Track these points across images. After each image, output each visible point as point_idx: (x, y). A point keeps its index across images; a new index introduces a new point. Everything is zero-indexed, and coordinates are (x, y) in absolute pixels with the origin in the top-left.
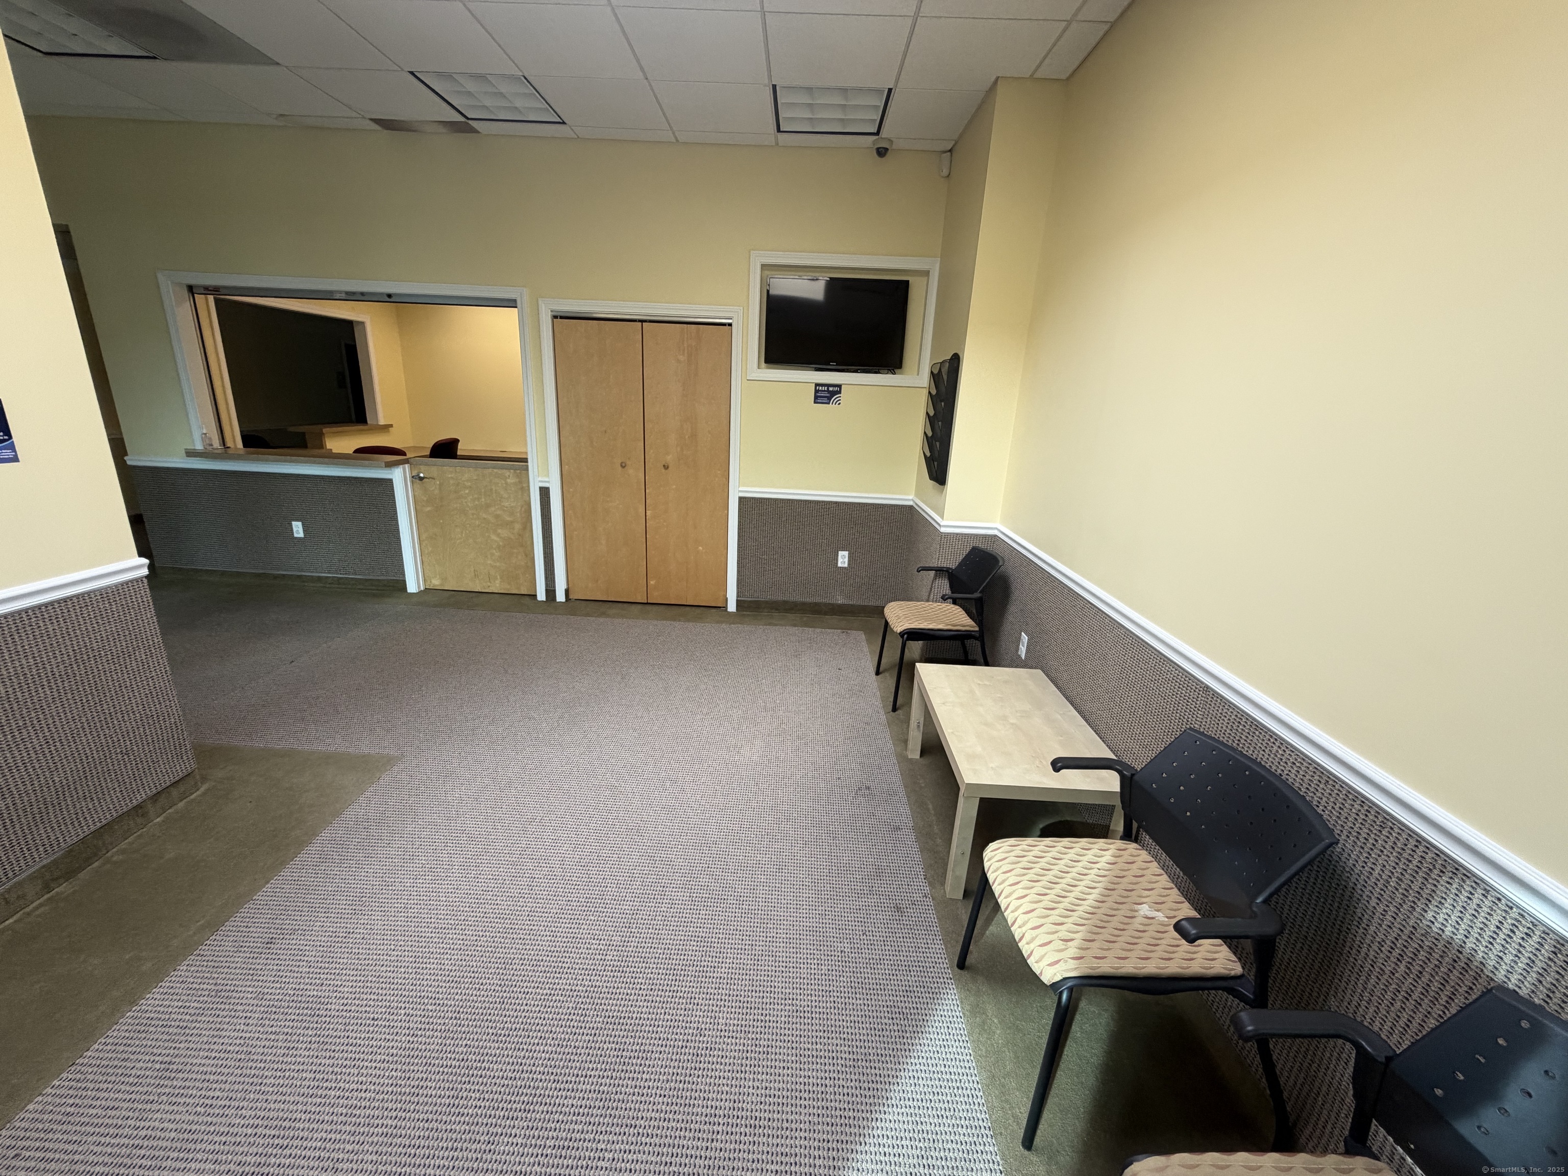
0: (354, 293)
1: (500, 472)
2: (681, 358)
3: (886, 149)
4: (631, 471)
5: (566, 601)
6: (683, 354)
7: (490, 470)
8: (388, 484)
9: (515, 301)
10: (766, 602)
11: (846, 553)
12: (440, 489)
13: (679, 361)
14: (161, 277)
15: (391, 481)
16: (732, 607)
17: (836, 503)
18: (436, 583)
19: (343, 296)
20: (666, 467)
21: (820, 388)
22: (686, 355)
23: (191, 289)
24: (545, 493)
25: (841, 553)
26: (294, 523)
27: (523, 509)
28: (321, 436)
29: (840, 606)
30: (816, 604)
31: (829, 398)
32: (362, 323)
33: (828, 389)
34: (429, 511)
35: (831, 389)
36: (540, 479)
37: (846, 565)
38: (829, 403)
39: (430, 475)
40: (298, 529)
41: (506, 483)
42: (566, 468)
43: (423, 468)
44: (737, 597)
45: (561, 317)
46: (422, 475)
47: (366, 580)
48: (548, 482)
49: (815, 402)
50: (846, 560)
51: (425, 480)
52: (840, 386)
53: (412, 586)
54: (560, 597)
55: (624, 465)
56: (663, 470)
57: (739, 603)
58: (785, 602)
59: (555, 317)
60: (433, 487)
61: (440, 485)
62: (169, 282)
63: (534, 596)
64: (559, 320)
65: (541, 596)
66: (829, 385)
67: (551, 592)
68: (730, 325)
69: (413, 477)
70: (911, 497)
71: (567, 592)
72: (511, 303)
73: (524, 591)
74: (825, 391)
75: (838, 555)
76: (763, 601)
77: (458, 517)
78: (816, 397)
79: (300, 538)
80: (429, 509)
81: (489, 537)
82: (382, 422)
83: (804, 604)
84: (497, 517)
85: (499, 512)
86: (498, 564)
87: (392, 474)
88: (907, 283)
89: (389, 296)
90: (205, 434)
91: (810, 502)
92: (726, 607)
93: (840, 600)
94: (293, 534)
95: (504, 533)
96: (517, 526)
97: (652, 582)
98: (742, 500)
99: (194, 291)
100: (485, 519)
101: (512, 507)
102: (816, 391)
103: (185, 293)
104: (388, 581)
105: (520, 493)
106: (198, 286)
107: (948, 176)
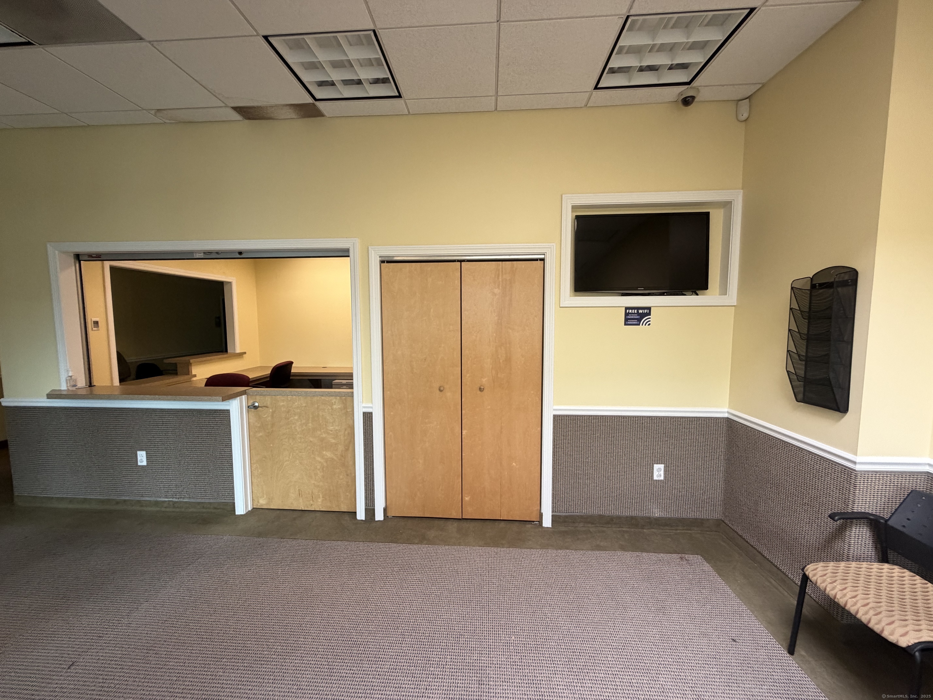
0: (210, 252)
1: (327, 399)
2: (496, 291)
3: (693, 98)
4: (449, 394)
5: (384, 519)
6: (498, 287)
7: (318, 398)
8: (226, 413)
9: (348, 250)
10: (582, 517)
11: (662, 466)
12: (272, 416)
13: (494, 294)
14: (50, 248)
15: (228, 411)
16: (547, 522)
17: (649, 417)
18: (263, 503)
19: (202, 255)
20: (481, 390)
21: (630, 311)
22: (501, 288)
23: (78, 257)
24: (368, 417)
25: (656, 466)
26: (139, 453)
27: (346, 432)
28: (188, 365)
29: (657, 519)
30: (632, 518)
31: (639, 320)
32: (230, 283)
33: (638, 311)
34: (261, 436)
35: (641, 311)
36: (364, 405)
37: (662, 478)
38: (639, 325)
39: (265, 404)
40: (142, 458)
41: (332, 409)
42: (388, 393)
43: (258, 398)
44: (553, 512)
45: (388, 262)
46: (257, 404)
47: (199, 503)
48: (372, 407)
49: (625, 324)
50: (662, 473)
51: (259, 409)
52: (649, 308)
53: (240, 509)
54: (379, 516)
55: (442, 389)
56: (479, 392)
57: (555, 519)
58: (601, 517)
59: (383, 262)
60: (266, 414)
61: (273, 412)
62: (57, 252)
63: (354, 514)
64: (386, 264)
65: (361, 515)
66: (638, 308)
67: (370, 511)
68: (543, 260)
69: (248, 407)
70: (726, 410)
71: (385, 510)
72: (344, 253)
73: (344, 508)
74: (634, 313)
75: (653, 469)
76: (578, 516)
77: (287, 440)
78: (626, 320)
79: (143, 466)
80: (261, 434)
81: (314, 458)
82: (238, 351)
83: (619, 517)
84: (322, 440)
85: (324, 435)
86: (321, 484)
87: (229, 405)
88: (708, 214)
89: (240, 253)
90: (71, 376)
91: (624, 417)
92: (541, 522)
93: (657, 513)
94: (137, 463)
95: (328, 454)
96: (341, 448)
97: (467, 499)
98: (556, 417)
99: (81, 258)
100: (311, 441)
101: (336, 430)
102: (626, 314)
103: (72, 260)
104: (219, 503)
105: (344, 417)
106: (84, 255)
107: (746, 120)
